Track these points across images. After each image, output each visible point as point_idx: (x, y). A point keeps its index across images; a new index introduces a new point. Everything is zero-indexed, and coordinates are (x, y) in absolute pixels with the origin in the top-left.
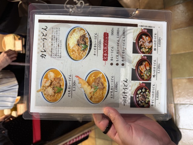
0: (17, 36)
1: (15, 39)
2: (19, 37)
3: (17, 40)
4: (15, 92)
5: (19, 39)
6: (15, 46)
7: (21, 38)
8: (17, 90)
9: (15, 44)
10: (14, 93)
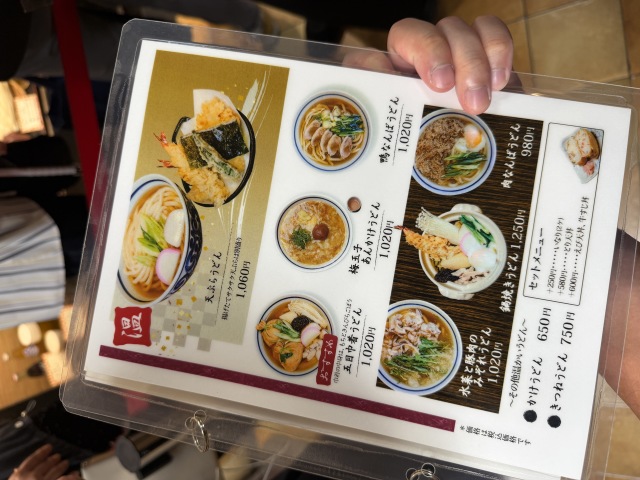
0: (19, 83)
1: (13, 93)
2: (27, 84)
3: (20, 95)
4: (52, 250)
5: (28, 91)
6: (16, 118)
7: (34, 86)
8: (57, 243)
9: (15, 109)
10: (51, 255)
